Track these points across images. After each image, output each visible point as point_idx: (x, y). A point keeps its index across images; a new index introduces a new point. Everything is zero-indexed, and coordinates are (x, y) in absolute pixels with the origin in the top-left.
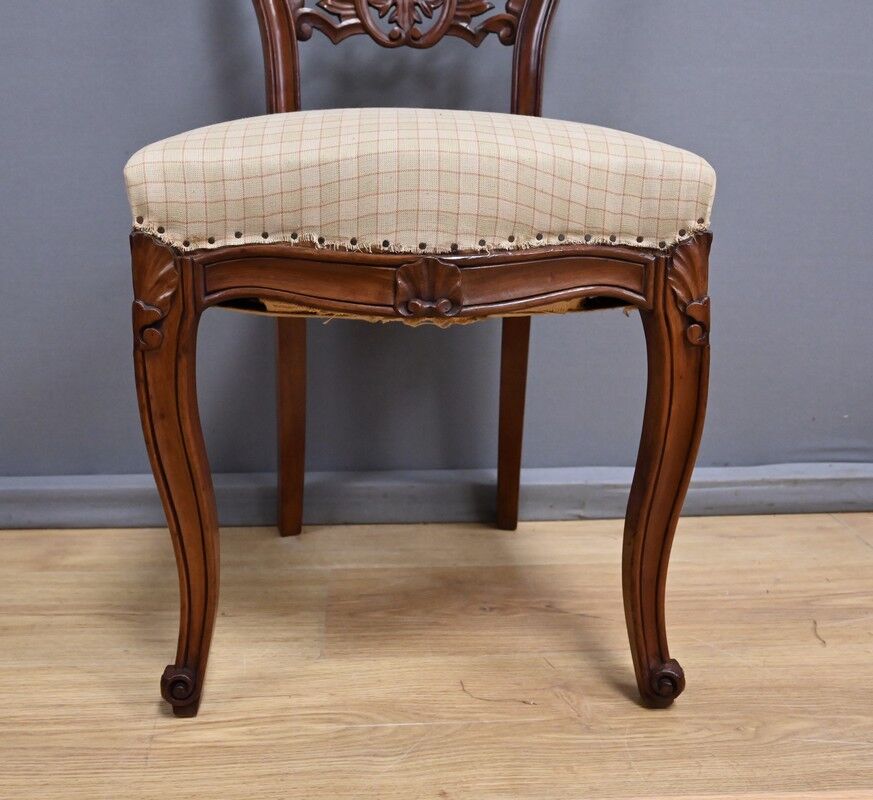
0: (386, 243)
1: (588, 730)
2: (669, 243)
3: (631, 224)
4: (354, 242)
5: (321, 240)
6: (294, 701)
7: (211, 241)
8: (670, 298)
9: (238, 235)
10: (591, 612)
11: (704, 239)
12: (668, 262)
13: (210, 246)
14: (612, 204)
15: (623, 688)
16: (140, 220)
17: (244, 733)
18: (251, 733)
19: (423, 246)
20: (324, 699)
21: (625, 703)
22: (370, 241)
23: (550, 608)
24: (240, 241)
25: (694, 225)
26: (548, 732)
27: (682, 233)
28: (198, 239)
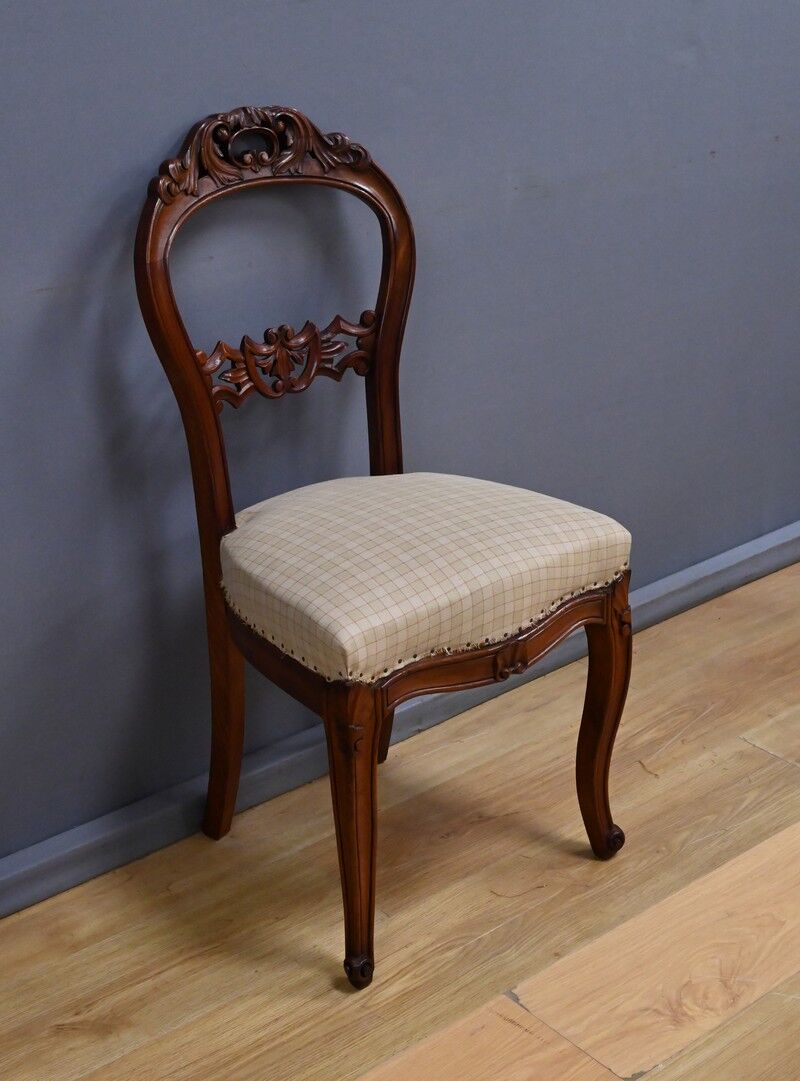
0: (487, 640)
1: (588, 887)
2: (610, 581)
3: (592, 578)
4: (468, 645)
5: (449, 649)
6: (411, 949)
7: (386, 671)
8: (614, 613)
9: (400, 662)
10: (510, 811)
11: (627, 574)
12: (614, 594)
13: (386, 675)
14: (585, 570)
15: (579, 853)
16: (351, 674)
17: (412, 978)
18: (415, 976)
19: (506, 635)
20: (429, 940)
21: (590, 863)
22: (478, 641)
23: (483, 819)
24: (402, 665)
25: (623, 568)
26: (571, 897)
27: (616, 574)
28: (379, 673)
